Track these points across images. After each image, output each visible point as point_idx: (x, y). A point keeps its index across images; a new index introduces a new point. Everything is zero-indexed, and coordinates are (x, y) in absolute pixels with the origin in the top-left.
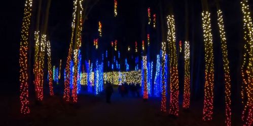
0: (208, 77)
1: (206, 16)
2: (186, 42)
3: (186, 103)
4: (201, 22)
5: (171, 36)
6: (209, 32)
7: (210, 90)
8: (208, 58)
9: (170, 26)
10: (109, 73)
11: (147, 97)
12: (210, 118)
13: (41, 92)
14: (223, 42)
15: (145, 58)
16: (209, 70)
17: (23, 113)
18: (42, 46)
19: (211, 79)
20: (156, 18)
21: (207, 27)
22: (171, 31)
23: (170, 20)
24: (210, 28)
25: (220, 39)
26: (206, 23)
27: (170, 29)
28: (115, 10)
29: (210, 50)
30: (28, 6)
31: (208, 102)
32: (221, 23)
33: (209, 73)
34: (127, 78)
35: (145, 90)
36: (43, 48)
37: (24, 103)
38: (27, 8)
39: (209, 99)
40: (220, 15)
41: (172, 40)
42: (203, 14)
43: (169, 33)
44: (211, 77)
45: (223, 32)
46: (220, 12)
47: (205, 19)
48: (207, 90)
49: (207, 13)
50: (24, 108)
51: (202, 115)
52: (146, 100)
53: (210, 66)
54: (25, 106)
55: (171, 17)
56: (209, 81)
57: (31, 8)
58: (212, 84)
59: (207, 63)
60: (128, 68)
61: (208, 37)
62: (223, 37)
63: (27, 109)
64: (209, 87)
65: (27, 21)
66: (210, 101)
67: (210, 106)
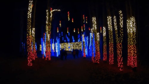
0: (110, 45)
1: (109, 18)
2: (104, 27)
3: (105, 58)
4: (107, 21)
5: (94, 27)
6: (111, 26)
7: (111, 51)
8: (110, 37)
9: (94, 22)
10: (62, 44)
11: (85, 56)
12: (112, 63)
13: (34, 56)
14: (116, 31)
15: (83, 36)
16: (111, 42)
17: (29, 65)
18: (33, 34)
19: (112, 46)
20: (87, 18)
21: (110, 23)
22: (94, 25)
23: (94, 19)
24: (111, 24)
25: (115, 29)
26: (109, 22)
27: (94, 24)
28: (69, 17)
29: (111, 34)
30: (30, 17)
31: (111, 56)
32: (115, 22)
33: (111, 44)
34: (73, 47)
35: (84, 53)
36: (34, 35)
37: (30, 61)
38: (29, 18)
39: (112, 55)
40: (115, 18)
41: (95, 29)
42: (108, 17)
43: (93, 26)
44: (112, 45)
45: (116, 26)
46: (115, 17)
47: (109, 20)
48: (110, 51)
49: (110, 17)
50: (30, 63)
51: (109, 62)
52: (85, 58)
53: (111, 41)
54: (30, 62)
55: (94, 18)
56: (111, 47)
57: (31, 18)
58: (112, 48)
59: (110, 39)
60: (74, 41)
61: (110, 28)
62: (116, 28)
63: (31, 64)
64: (111, 49)
65: (30, 24)
66: (112, 56)
67: (112, 58)
